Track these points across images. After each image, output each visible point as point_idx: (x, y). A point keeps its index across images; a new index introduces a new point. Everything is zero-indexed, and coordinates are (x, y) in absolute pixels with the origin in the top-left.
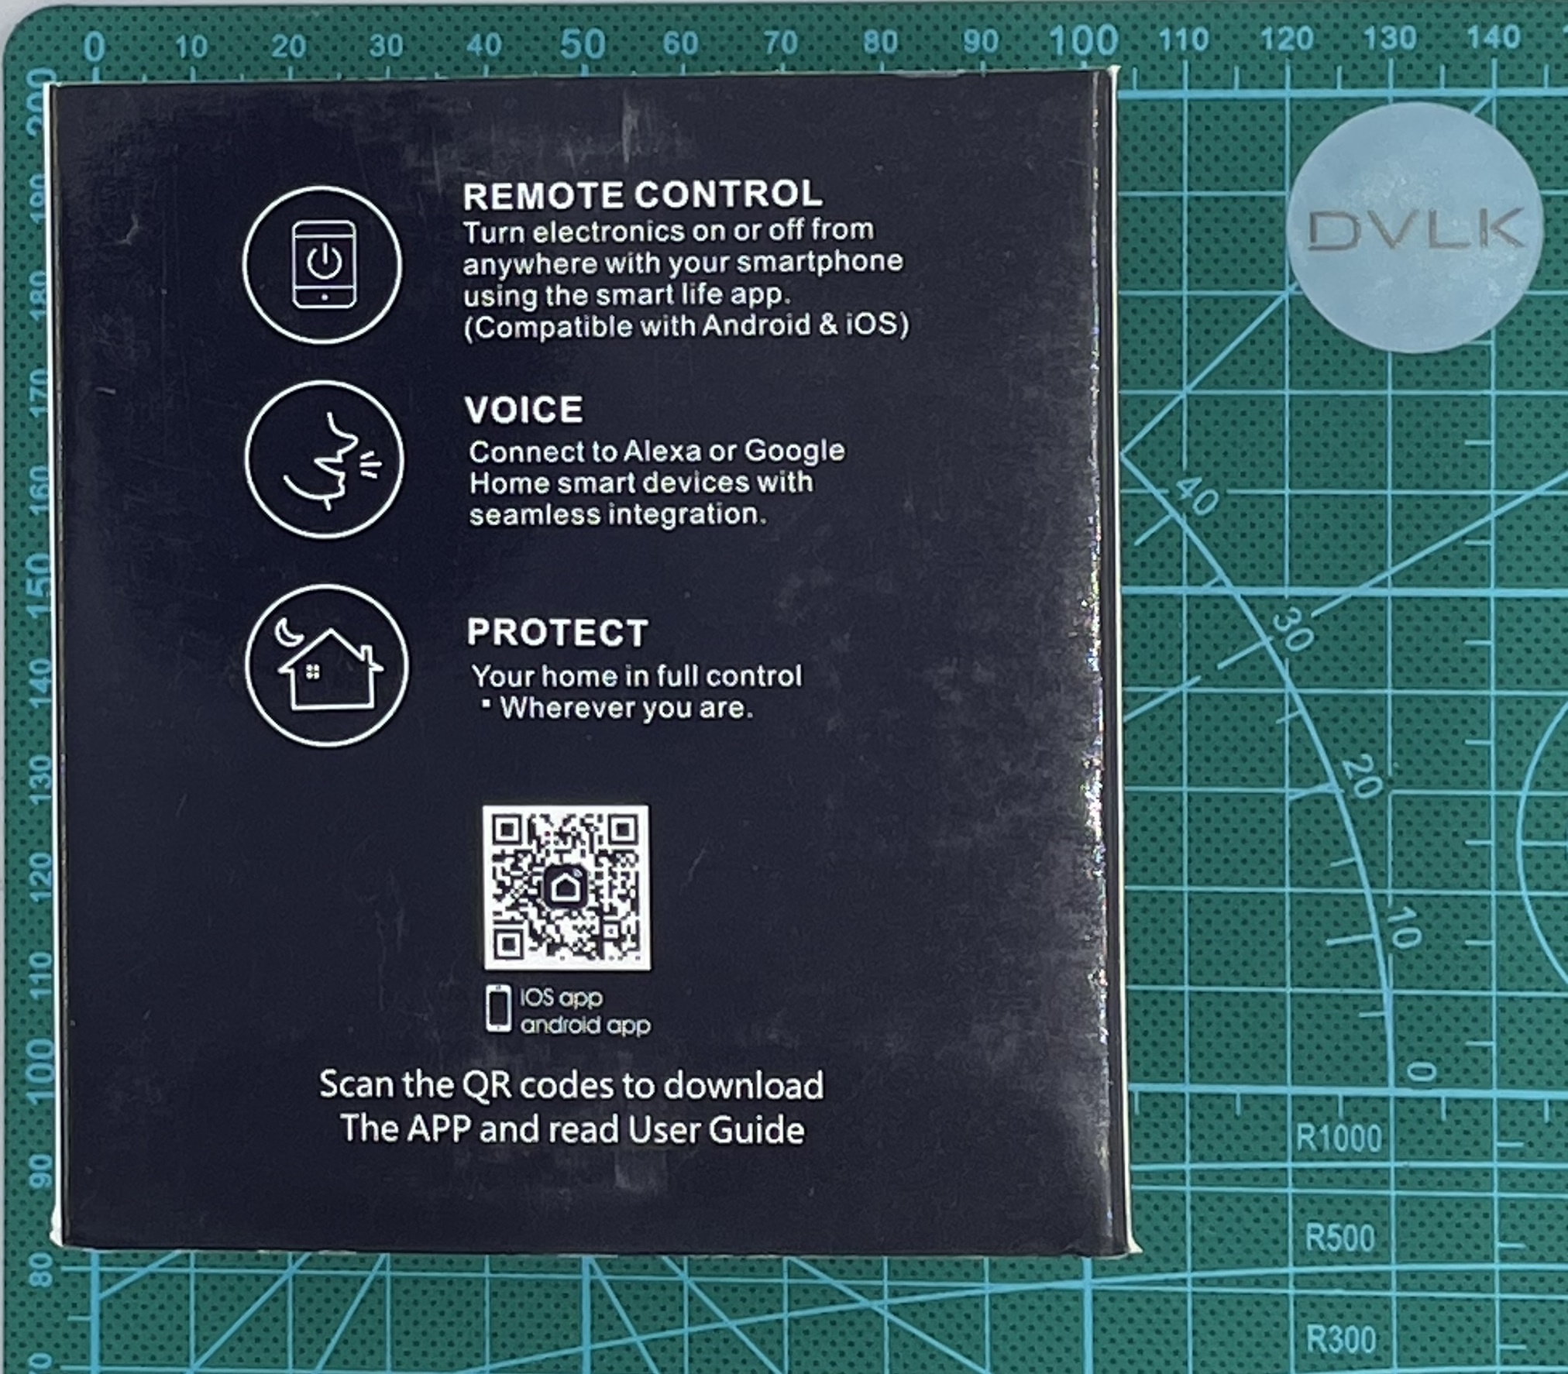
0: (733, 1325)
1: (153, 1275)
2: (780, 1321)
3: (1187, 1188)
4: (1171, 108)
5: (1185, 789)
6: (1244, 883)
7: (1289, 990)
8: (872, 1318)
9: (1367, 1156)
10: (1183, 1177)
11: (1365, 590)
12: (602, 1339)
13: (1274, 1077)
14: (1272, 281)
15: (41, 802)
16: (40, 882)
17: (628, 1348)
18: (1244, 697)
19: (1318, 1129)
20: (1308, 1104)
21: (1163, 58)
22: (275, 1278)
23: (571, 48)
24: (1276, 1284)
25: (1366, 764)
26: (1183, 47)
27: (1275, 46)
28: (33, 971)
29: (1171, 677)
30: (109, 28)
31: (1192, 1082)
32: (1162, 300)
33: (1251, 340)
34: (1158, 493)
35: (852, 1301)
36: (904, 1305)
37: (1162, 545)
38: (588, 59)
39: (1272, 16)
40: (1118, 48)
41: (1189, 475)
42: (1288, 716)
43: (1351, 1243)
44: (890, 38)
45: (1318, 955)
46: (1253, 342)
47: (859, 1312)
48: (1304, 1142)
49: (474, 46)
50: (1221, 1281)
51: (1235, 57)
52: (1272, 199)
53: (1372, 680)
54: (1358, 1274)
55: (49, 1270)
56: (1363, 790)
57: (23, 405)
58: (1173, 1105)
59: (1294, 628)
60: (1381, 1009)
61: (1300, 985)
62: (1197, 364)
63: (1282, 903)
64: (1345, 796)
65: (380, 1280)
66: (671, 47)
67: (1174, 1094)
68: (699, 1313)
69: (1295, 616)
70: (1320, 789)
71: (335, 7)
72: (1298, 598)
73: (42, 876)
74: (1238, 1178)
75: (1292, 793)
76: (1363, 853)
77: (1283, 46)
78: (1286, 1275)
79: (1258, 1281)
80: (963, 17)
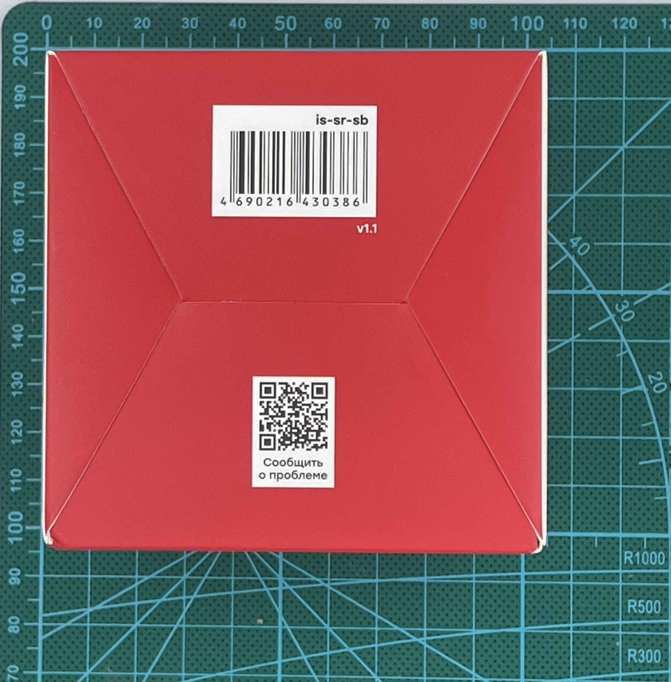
0: (351, 650)
1: (69, 627)
2: (374, 648)
3: (571, 583)
4: (569, 57)
5: (572, 389)
6: (600, 434)
7: (621, 486)
8: (418, 647)
9: (657, 567)
10: (569, 578)
11: (660, 292)
12: (287, 657)
13: (613, 528)
14: (616, 141)
15: (17, 395)
16: (16, 434)
17: (300, 661)
18: (601, 344)
19: (634, 554)
20: (629, 541)
21: (565, 32)
22: (129, 628)
23: (280, 25)
24: (613, 629)
25: (659, 376)
26: (575, 27)
27: (619, 26)
28: (12, 478)
29: (566, 334)
30: (54, 13)
31: (574, 531)
32: (564, 150)
33: (606, 170)
34: (561, 245)
35: (408, 638)
36: (434, 640)
37: (562, 270)
38: (288, 31)
39: (617, 12)
40: (544, 27)
41: (576, 236)
42: (622, 353)
43: (649, 609)
44: (434, 22)
45: (635, 470)
46: (607, 171)
47: (412, 644)
48: (628, 560)
49: (233, 24)
50: (587, 628)
51: (600, 32)
52: (617, 101)
53: (662, 335)
54: (653, 625)
55: (18, 625)
56: (657, 389)
57: (11, 199)
58: (565, 543)
59: (625, 310)
60: (665, 495)
61: (626, 484)
62: (580, 183)
63: (618, 444)
64: (649, 392)
65: (180, 629)
66: (329, 25)
67: (565, 537)
68: (335, 645)
69: (625, 304)
70: (636, 388)
71: (165, 4)
72: (627, 296)
73: (17, 432)
74: (596, 578)
75: (623, 391)
76: (657, 420)
77: (623, 27)
78: (618, 625)
79: (604, 628)
80: (470, 12)
